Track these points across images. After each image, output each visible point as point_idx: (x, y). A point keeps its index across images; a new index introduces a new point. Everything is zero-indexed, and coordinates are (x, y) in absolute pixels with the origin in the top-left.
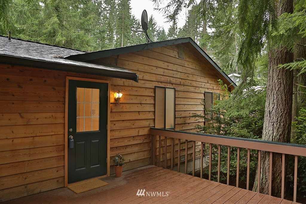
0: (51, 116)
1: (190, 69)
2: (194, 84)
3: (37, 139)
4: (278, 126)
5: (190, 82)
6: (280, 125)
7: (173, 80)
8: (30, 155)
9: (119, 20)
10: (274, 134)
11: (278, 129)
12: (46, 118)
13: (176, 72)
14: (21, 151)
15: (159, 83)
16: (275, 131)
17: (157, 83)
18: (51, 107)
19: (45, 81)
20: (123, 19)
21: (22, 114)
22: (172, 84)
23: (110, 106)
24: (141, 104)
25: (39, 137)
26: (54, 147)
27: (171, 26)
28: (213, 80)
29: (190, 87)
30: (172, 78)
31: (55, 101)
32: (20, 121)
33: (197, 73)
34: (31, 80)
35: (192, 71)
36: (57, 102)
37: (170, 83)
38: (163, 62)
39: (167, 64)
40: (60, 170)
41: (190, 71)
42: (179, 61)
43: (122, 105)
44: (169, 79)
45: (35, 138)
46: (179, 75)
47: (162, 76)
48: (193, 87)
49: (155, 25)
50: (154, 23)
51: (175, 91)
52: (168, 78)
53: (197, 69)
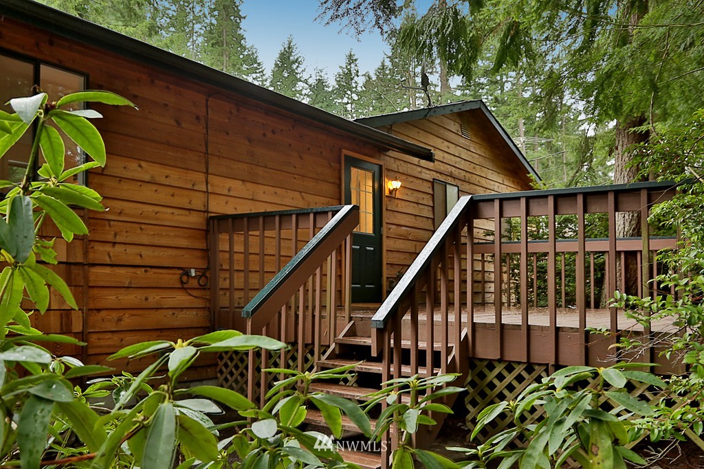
0: (328, 203)
1: (477, 156)
2: (483, 182)
4: (630, 217)
5: (478, 178)
6: (633, 216)
7: (456, 172)
9: (212, 46)
10: (626, 229)
11: (630, 222)
13: (458, 159)
15: (438, 175)
16: (627, 224)
17: (435, 173)
20: (225, 45)
22: (454, 178)
23: (385, 200)
24: (417, 203)
27: (341, 67)
28: (511, 179)
29: (478, 188)
30: (454, 169)
32: (301, 203)
33: (488, 164)
35: (481, 159)
37: (451, 176)
38: (443, 141)
39: (446, 143)
41: (477, 159)
42: (462, 141)
43: (397, 201)
44: (450, 169)
46: (462, 165)
47: (440, 163)
48: (482, 189)
49: (299, 64)
50: (297, 59)
51: (459, 190)
52: (449, 166)
53: (487, 156)
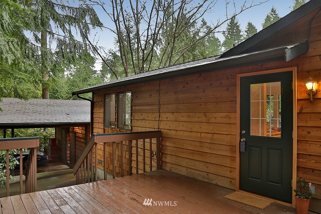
0: (226, 116)
3: (215, 136)
8: (210, 148)
12: (222, 117)
14: (205, 143)
18: (226, 107)
19: (221, 83)
21: (206, 114)
23: (296, 104)
25: (217, 134)
26: (228, 147)
31: (229, 102)
32: (204, 119)
34: (211, 84)
36: (230, 102)
40: (233, 171)
45: (214, 134)
